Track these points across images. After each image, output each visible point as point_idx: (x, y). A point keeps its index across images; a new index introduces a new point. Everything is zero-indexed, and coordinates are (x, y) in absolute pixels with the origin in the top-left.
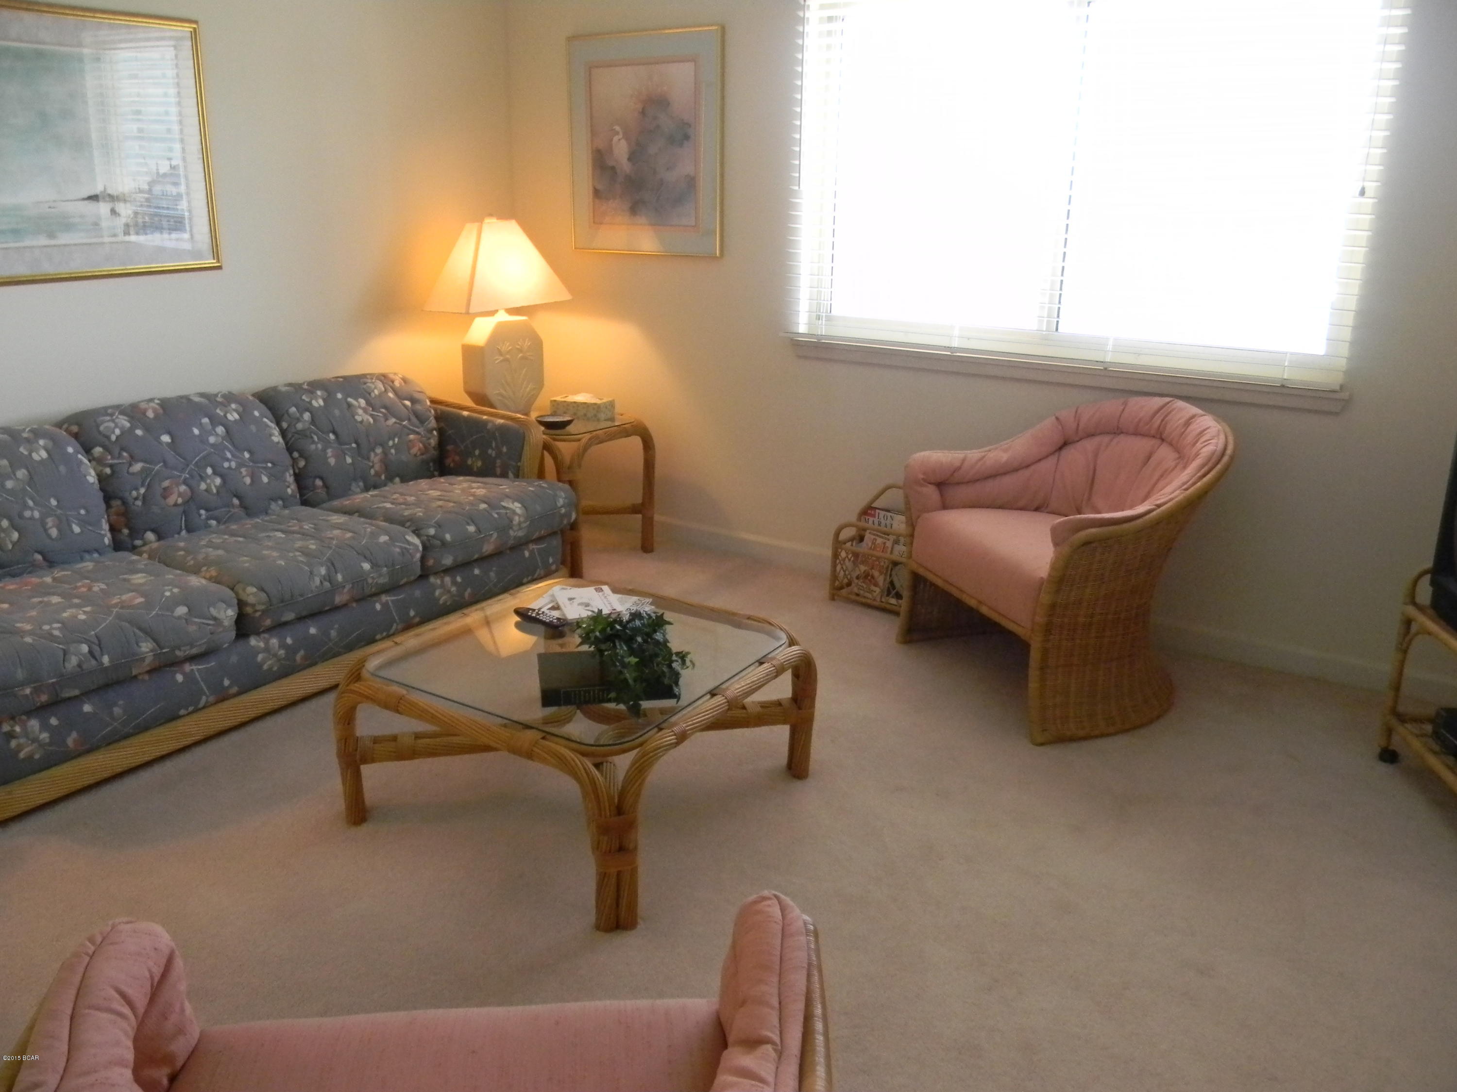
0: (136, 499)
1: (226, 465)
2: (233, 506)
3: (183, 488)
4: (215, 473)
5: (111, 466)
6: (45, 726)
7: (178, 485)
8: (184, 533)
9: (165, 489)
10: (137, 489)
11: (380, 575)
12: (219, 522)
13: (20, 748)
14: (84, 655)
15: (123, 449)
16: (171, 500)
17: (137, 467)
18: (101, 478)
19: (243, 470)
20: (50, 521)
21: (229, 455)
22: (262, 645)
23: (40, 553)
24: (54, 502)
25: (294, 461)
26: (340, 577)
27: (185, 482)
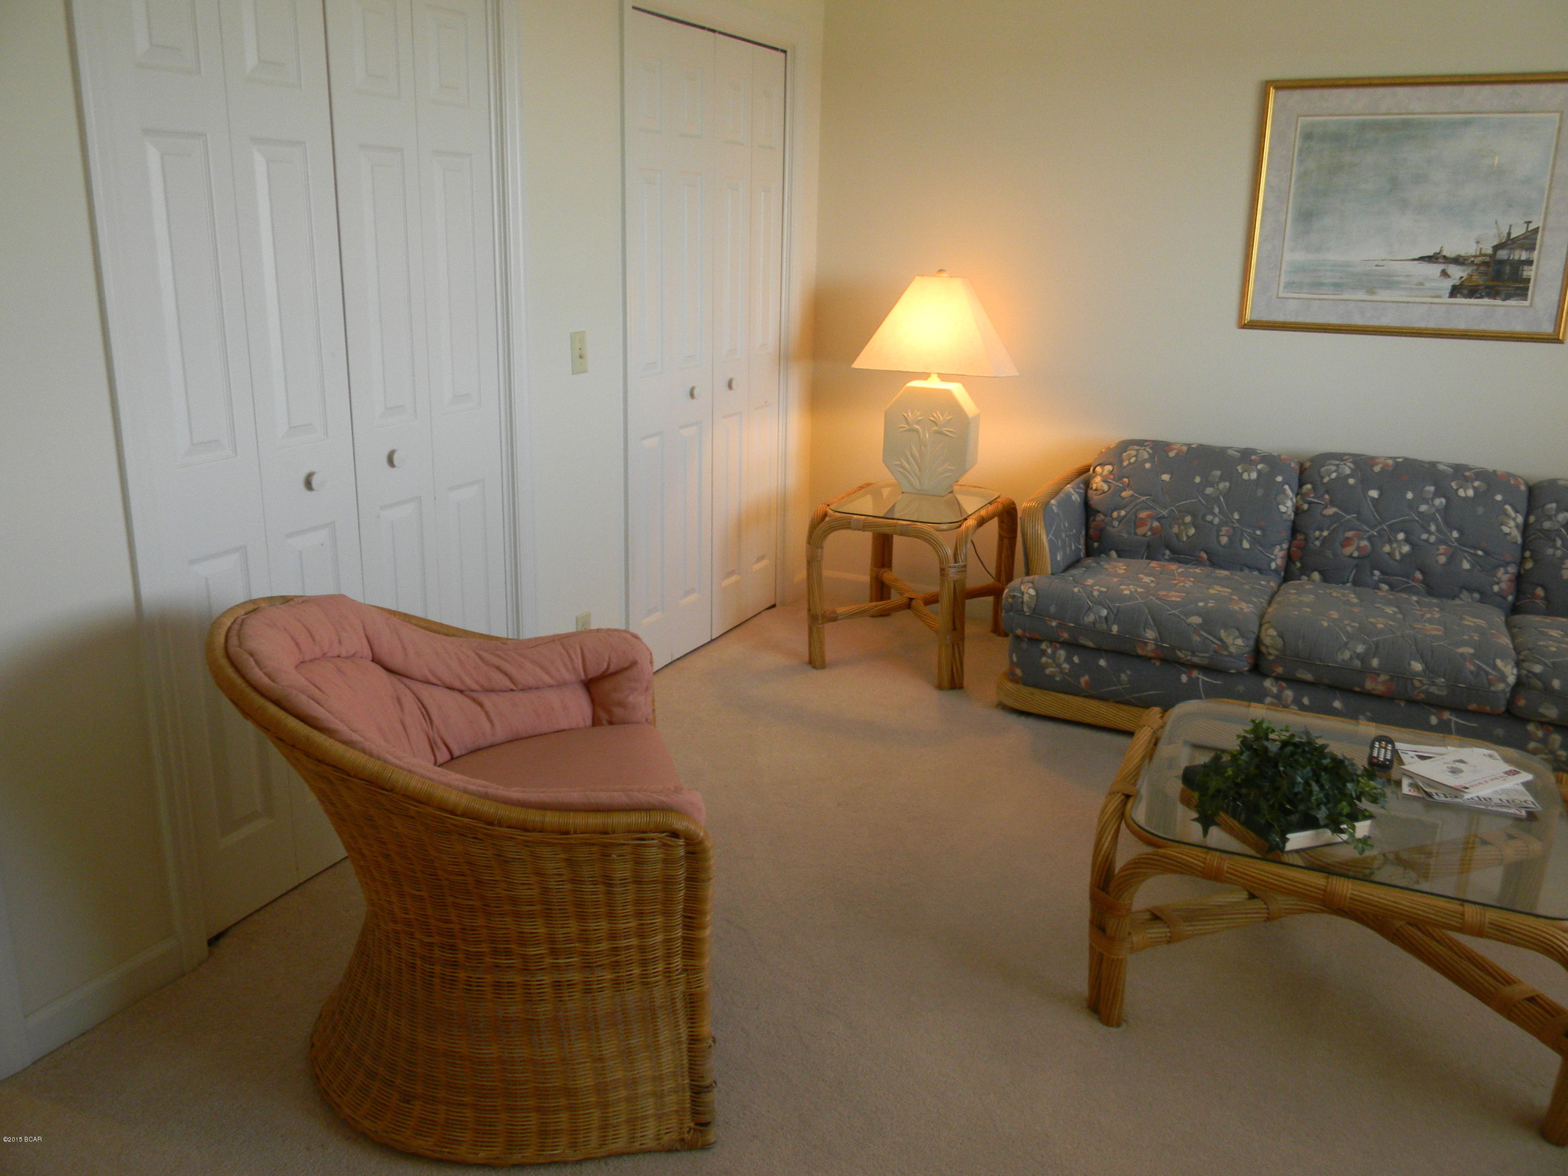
0: (1317, 539)
1: (1425, 536)
2: (1414, 580)
3: (1364, 543)
4: (1407, 540)
5: (1310, 503)
6: (1069, 660)
7: (1362, 539)
8: (1349, 585)
9: (1348, 539)
10: (1321, 530)
11: (1434, 684)
12: (1392, 587)
13: (1047, 665)
14: (1100, 617)
15: (1327, 492)
16: (1348, 551)
17: (1331, 511)
18: (1297, 511)
19: (1442, 548)
20: (1224, 529)
21: (1433, 528)
22: (1275, 690)
23: (1207, 553)
24: (1236, 516)
25: (1523, 559)
26: (1375, 662)
27: (1370, 539)
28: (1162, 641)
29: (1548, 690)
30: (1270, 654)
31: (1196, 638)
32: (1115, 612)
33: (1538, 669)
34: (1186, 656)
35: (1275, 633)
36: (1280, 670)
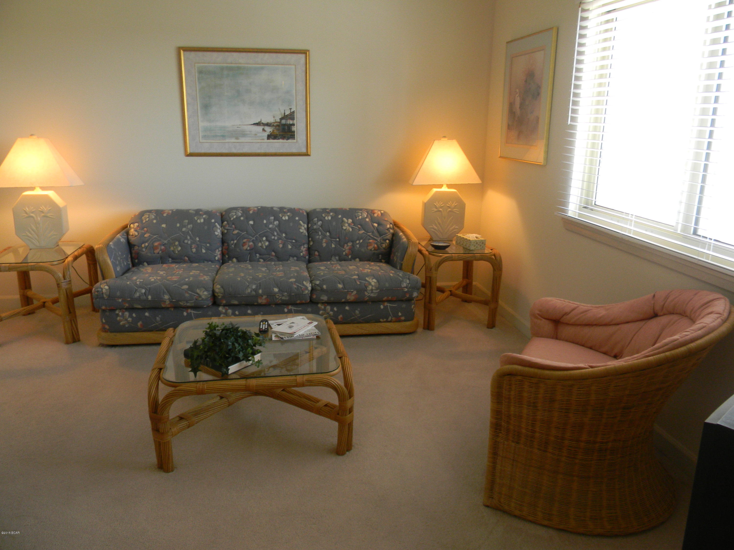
0: (232, 244)
1: (273, 237)
2: (272, 256)
3: (251, 243)
4: (267, 240)
5: (227, 230)
6: (131, 316)
7: (250, 242)
8: (248, 262)
9: (244, 242)
10: (234, 240)
11: (283, 296)
12: (264, 260)
14: (142, 293)
15: (233, 224)
16: (246, 247)
17: (236, 232)
18: (223, 233)
19: (280, 241)
20: (193, 246)
21: (275, 234)
22: (224, 311)
23: (188, 257)
24: (198, 239)
25: (309, 241)
26: (260, 291)
27: (253, 241)
28: (173, 299)
29: (322, 290)
30: (219, 296)
31: (187, 295)
32: (149, 290)
33: (318, 282)
34: (184, 303)
35: (220, 287)
36: (224, 302)
